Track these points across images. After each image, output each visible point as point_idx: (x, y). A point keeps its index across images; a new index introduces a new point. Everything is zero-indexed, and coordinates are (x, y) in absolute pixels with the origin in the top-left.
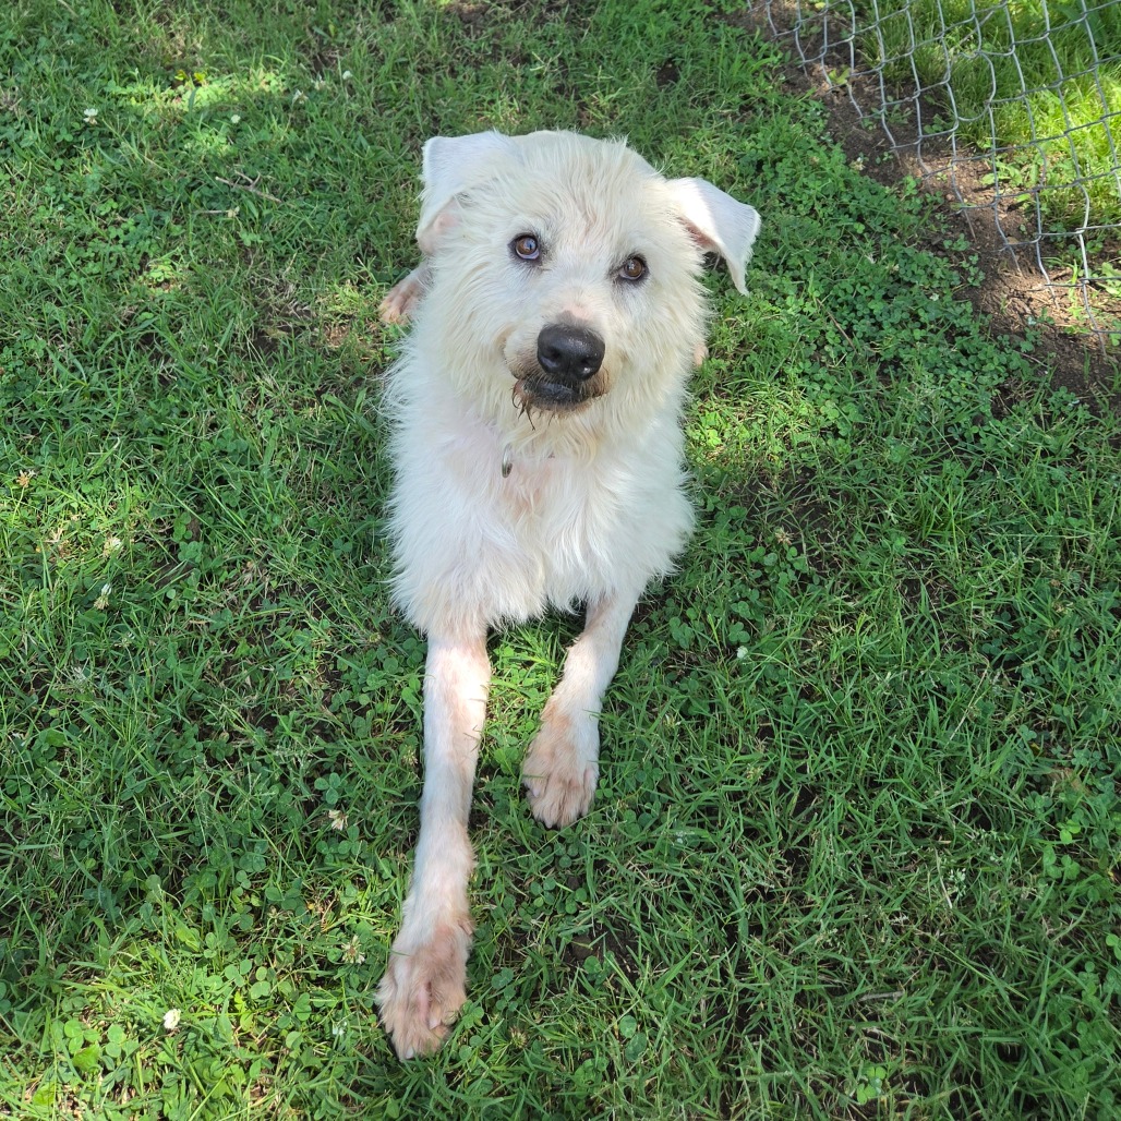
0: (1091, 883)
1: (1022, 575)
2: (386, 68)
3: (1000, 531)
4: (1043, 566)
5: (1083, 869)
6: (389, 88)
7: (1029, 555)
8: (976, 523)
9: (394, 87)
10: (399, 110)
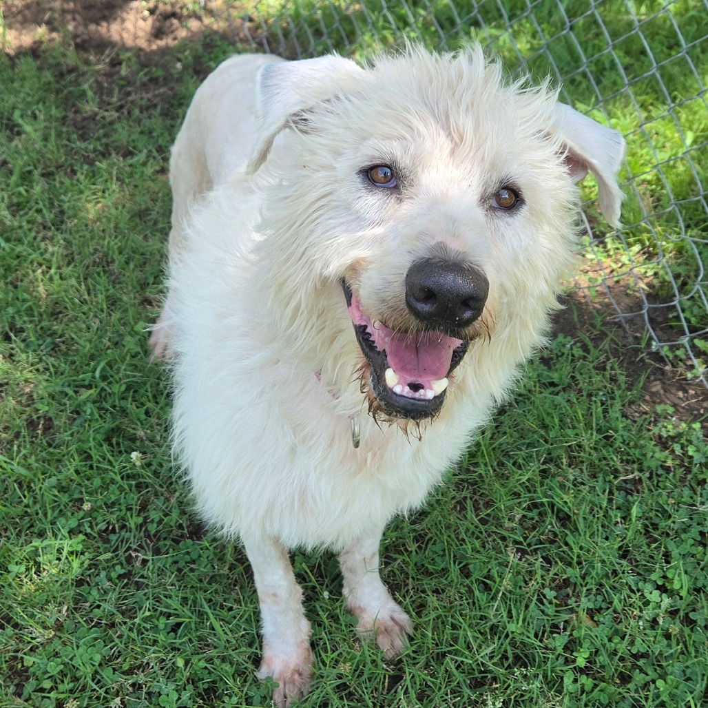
0: (602, 691)
1: (540, 478)
2: (14, 178)
3: (521, 450)
4: (553, 469)
5: (595, 682)
6: (20, 194)
7: (544, 463)
8: (504, 447)
9: (24, 192)
10: (30, 209)
